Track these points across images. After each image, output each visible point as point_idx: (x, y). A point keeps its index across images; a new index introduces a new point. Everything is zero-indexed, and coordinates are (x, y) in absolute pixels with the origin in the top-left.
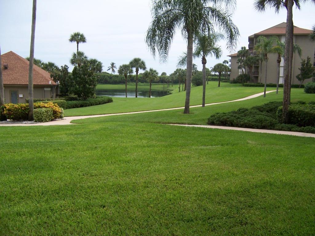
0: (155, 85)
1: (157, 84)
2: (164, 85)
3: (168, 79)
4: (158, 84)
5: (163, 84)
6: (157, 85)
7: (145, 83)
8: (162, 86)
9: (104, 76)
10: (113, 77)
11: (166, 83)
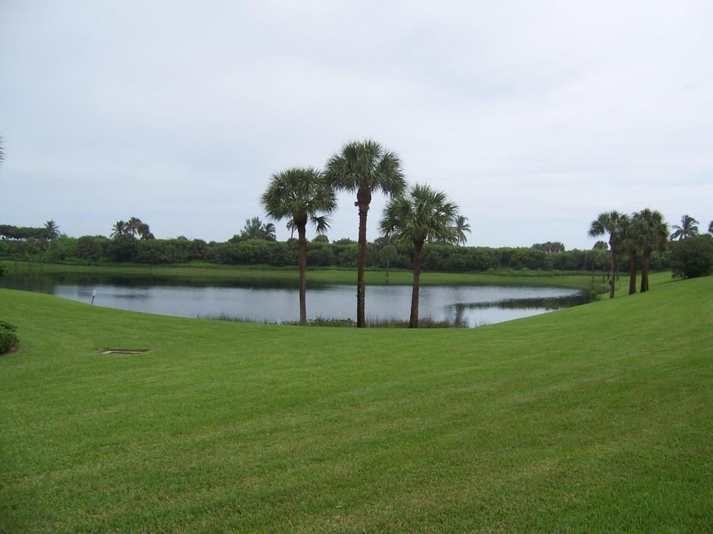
0: (569, 274)
1: (575, 272)
2: (594, 275)
3: (603, 260)
4: (578, 272)
5: (591, 272)
6: (574, 275)
7: (540, 271)
8: (590, 278)
9: (428, 251)
10: (452, 252)
11: (600, 268)
